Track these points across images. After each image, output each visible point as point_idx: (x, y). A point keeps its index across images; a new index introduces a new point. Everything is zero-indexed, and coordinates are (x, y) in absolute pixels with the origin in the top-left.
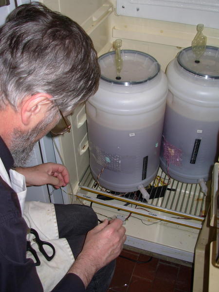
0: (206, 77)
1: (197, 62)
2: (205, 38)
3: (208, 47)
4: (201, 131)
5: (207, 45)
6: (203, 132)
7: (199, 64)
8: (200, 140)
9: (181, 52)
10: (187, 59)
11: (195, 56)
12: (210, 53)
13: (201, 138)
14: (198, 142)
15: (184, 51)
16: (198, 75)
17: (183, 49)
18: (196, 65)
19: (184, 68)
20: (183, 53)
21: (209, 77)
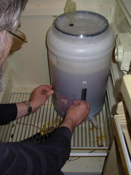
0: (82, 36)
1: (71, 25)
2: (74, 4)
3: (79, 12)
4: (86, 82)
5: (77, 10)
6: (87, 82)
7: (73, 27)
8: (86, 89)
9: (56, 19)
10: (63, 24)
11: (68, 20)
12: (81, 16)
13: (87, 87)
14: (84, 91)
15: (59, 18)
16: (75, 36)
17: (57, 16)
18: (71, 27)
19: (62, 32)
20: (58, 20)
21: (83, 36)
